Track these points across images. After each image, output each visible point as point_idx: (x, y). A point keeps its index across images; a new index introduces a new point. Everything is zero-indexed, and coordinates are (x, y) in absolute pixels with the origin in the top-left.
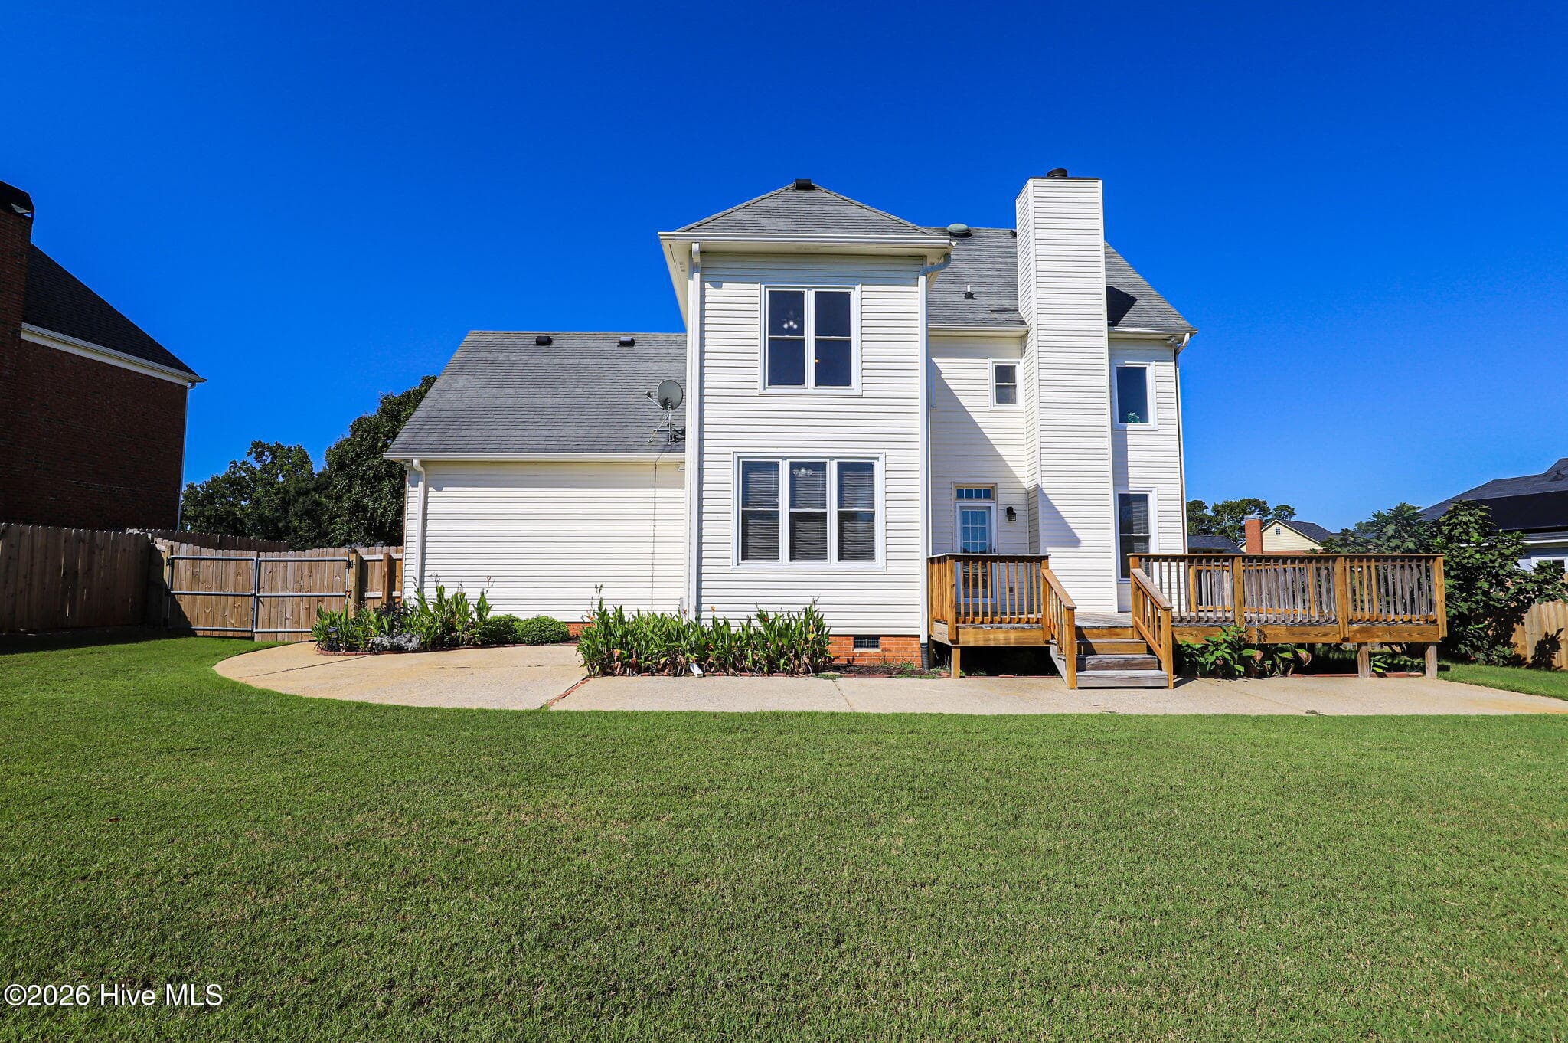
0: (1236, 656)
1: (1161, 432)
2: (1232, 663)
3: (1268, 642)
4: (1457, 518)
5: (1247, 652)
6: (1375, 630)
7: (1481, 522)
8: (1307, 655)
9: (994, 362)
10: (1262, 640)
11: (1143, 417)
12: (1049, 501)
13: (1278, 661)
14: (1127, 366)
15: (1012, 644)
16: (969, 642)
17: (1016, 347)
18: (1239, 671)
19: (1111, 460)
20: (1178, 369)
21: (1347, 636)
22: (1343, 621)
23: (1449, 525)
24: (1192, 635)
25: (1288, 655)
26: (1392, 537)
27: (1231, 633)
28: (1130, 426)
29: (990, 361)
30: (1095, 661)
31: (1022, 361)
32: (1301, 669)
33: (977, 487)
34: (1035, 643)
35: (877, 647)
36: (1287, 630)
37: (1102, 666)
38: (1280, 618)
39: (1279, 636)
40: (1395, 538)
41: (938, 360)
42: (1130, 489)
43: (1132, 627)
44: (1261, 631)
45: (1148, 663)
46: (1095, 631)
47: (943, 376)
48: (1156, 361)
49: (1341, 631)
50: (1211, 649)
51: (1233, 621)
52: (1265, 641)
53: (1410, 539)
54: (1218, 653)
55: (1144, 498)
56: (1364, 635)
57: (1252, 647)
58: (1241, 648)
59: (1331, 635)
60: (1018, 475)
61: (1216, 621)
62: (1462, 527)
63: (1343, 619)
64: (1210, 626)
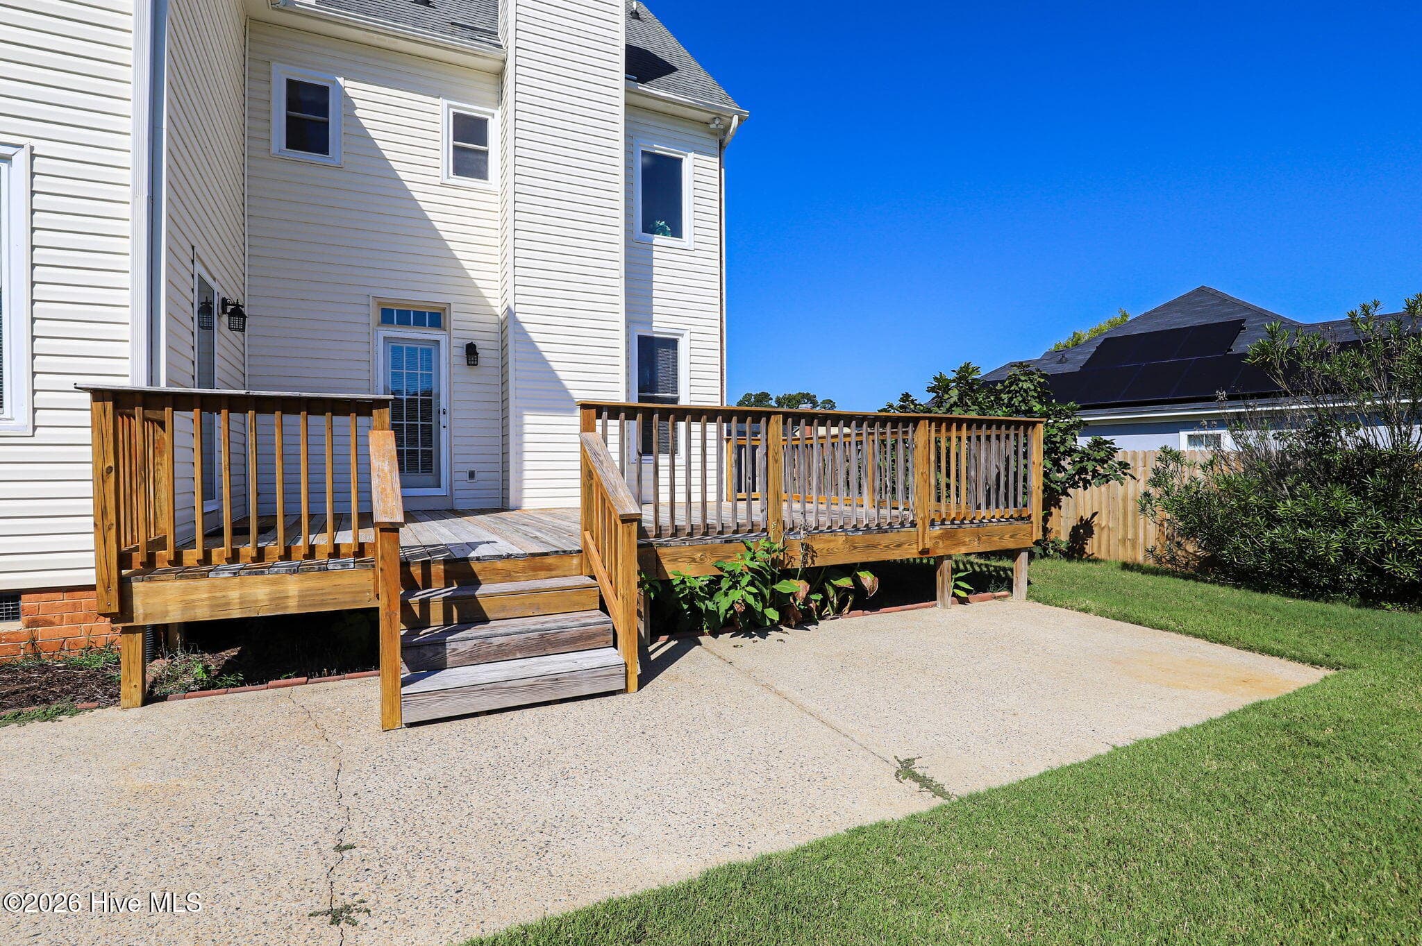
0: (767, 593)
1: (696, 253)
2: (759, 607)
3: (819, 563)
4: (1017, 385)
5: (784, 587)
6: (961, 534)
7: (1039, 390)
8: (873, 581)
9: (450, 106)
10: (809, 561)
11: (676, 231)
12: (525, 333)
13: (831, 592)
14: (657, 151)
15: (292, 608)
16: (166, 613)
17: (486, 87)
18: (772, 621)
19: (623, 279)
20: (723, 170)
21: (927, 546)
22: (924, 523)
23: (1009, 392)
24: (694, 560)
25: (845, 582)
26: (955, 404)
27: (761, 555)
28: (658, 239)
29: (443, 103)
30: (470, 644)
31: (498, 113)
32: (863, 602)
33: (419, 306)
34: (354, 602)
35: (15, 617)
36: (846, 541)
37: (488, 654)
38: (837, 522)
39: (833, 552)
40: (958, 406)
41: (348, 83)
42: (654, 329)
43: (580, 551)
44: (807, 547)
45: (592, 636)
46: (499, 564)
47: (358, 113)
48: (696, 152)
49: (920, 540)
50: (725, 584)
51: (764, 530)
52: (813, 562)
53: (973, 408)
54: (736, 595)
55: (672, 344)
56: (949, 542)
57: (789, 574)
58: (776, 579)
59: (906, 546)
60: (486, 293)
61: (736, 532)
62: (1022, 395)
63: (923, 519)
64: (726, 542)
